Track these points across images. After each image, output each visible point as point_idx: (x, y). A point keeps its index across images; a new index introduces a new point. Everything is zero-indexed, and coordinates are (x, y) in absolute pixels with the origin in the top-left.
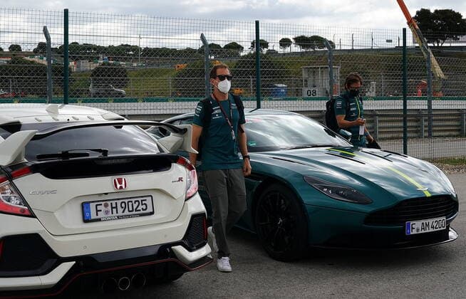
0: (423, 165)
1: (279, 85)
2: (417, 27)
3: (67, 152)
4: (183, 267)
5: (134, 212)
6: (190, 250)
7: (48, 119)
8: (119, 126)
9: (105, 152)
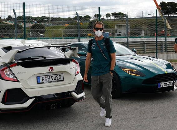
0: (165, 62)
1: (106, 32)
2: (160, 9)
3: (30, 57)
4: (75, 100)
5: (56, 80)
6: (78, 94)
7: (22, 45)
8: (49, 48)
9: (45, 58)
